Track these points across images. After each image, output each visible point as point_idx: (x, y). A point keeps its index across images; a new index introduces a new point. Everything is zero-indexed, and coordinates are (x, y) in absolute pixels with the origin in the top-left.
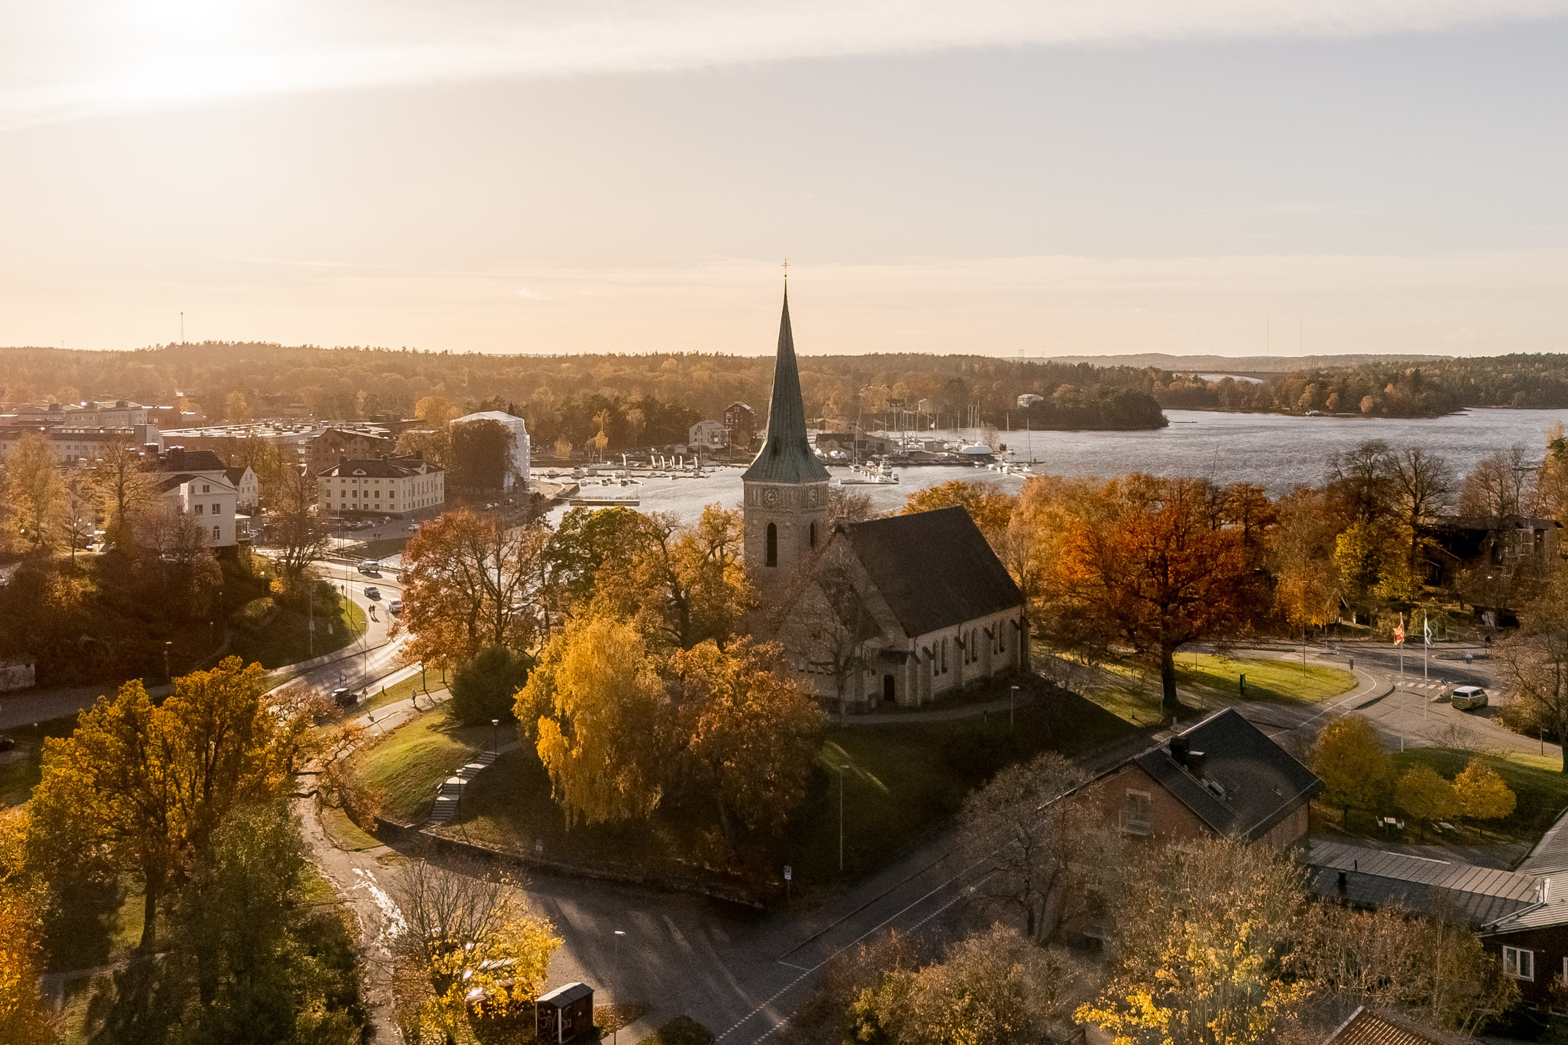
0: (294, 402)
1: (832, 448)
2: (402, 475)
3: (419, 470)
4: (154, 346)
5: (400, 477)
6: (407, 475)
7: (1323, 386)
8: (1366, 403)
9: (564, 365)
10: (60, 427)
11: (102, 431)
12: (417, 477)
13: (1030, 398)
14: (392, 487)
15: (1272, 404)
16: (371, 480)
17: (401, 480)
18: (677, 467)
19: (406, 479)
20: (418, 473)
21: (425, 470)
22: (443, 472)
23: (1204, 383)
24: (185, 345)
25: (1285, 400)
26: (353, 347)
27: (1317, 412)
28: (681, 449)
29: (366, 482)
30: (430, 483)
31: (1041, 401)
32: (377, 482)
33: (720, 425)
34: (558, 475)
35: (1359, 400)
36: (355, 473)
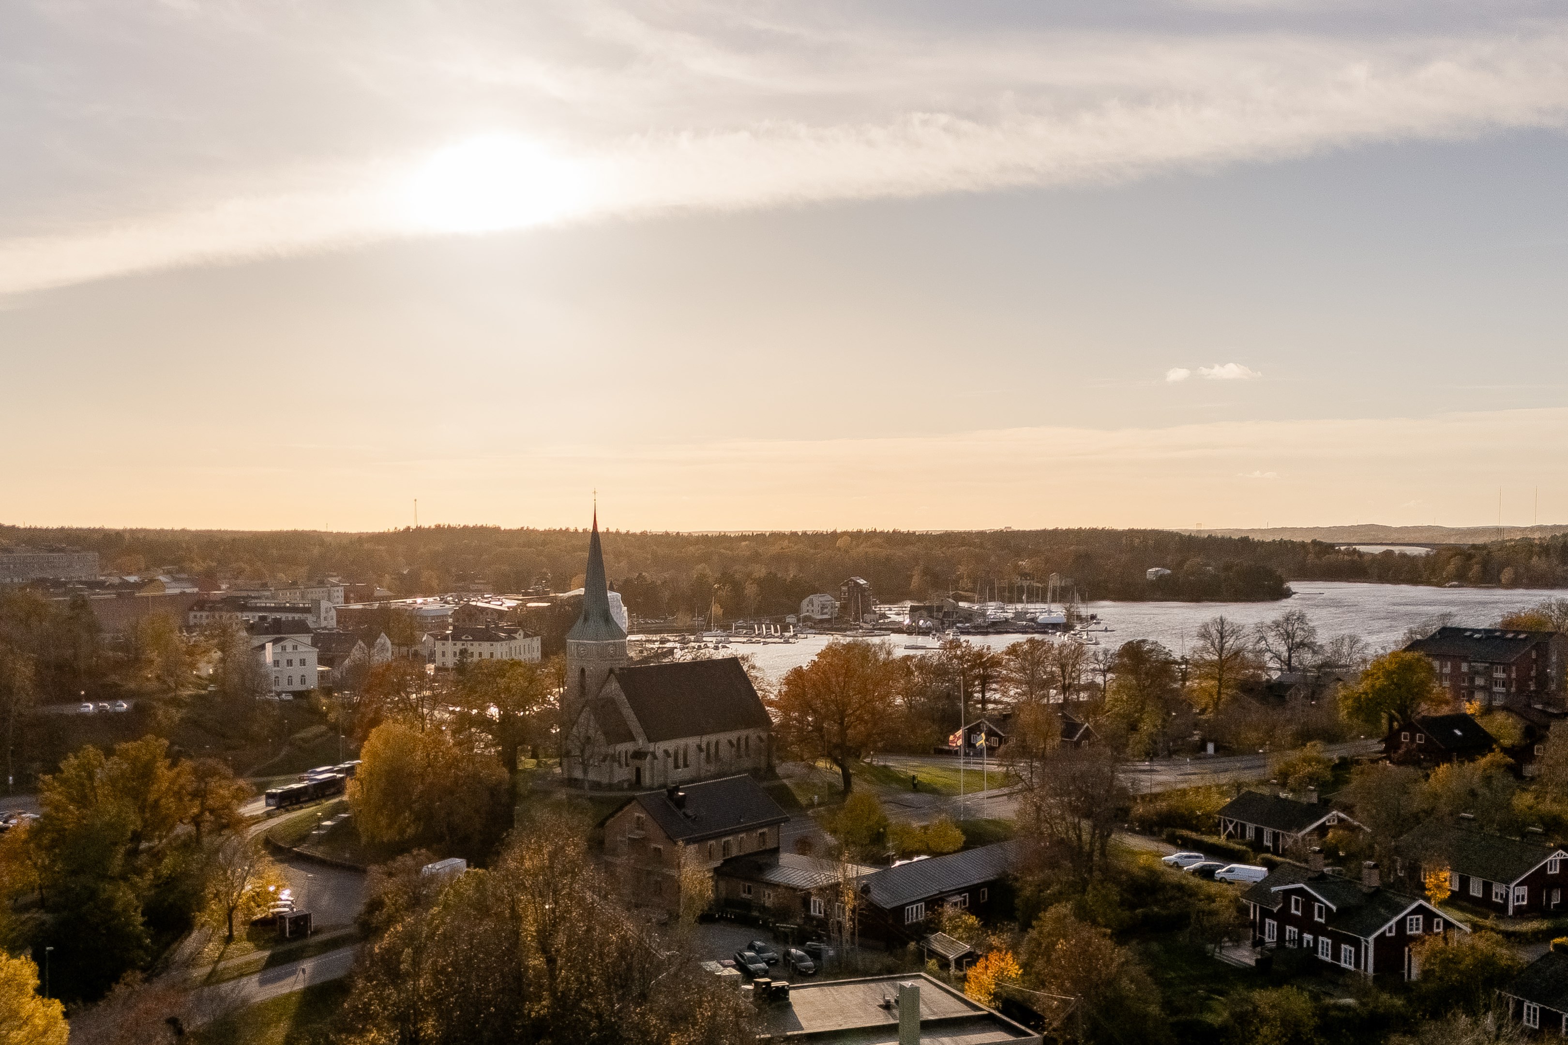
0: (479, 579)
1: (921, 617)
2: (501, 639)
3: (517, 636)
4: (392, 530)
5: (497, 641)
6: (503, 640)
7: (1470, 557)
8: (1507, 574)
9: (744, 543)
10: (256, 601)
11: (288, 605)
12: (516, 641)
13: (1157, 571)
14: (492, 649)
15: (1420, 576)
16: (476, 643)
17: (499, 644)
18: (776, 635)
19: (504, 643)
20: (515, 638)
21: (522, 636)
22: (539, 638)
23: (1361, 555)
24: (419, 529)
25: (1433, 571)
26: (564, 529)
27: (1456, 583)
28: (791, 619)
29: (472, 645)
30: (526, 647)
31: (1169, 575)
32: (480, 645)
33: (830, 598)
34: (669, 641)
35: (1500, 572)
36: (463, 638)
